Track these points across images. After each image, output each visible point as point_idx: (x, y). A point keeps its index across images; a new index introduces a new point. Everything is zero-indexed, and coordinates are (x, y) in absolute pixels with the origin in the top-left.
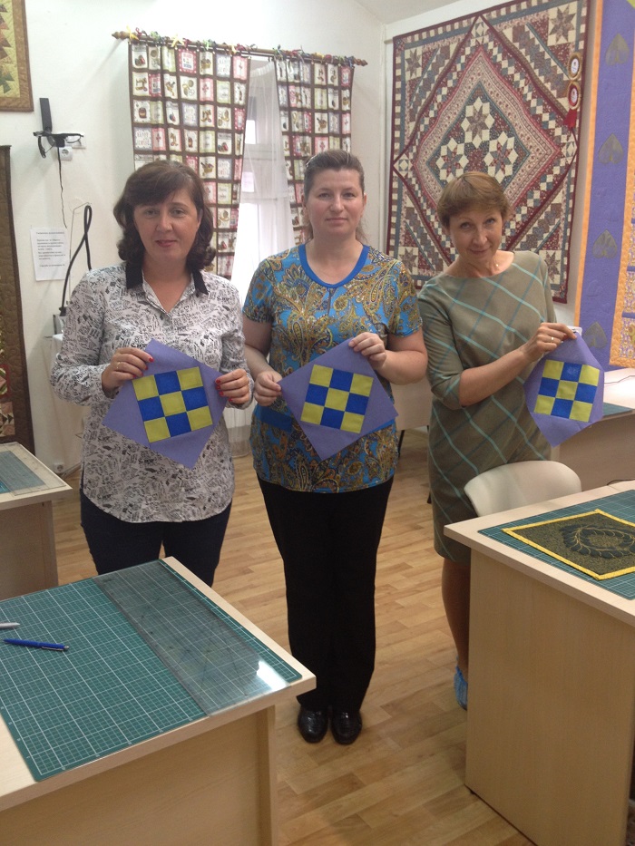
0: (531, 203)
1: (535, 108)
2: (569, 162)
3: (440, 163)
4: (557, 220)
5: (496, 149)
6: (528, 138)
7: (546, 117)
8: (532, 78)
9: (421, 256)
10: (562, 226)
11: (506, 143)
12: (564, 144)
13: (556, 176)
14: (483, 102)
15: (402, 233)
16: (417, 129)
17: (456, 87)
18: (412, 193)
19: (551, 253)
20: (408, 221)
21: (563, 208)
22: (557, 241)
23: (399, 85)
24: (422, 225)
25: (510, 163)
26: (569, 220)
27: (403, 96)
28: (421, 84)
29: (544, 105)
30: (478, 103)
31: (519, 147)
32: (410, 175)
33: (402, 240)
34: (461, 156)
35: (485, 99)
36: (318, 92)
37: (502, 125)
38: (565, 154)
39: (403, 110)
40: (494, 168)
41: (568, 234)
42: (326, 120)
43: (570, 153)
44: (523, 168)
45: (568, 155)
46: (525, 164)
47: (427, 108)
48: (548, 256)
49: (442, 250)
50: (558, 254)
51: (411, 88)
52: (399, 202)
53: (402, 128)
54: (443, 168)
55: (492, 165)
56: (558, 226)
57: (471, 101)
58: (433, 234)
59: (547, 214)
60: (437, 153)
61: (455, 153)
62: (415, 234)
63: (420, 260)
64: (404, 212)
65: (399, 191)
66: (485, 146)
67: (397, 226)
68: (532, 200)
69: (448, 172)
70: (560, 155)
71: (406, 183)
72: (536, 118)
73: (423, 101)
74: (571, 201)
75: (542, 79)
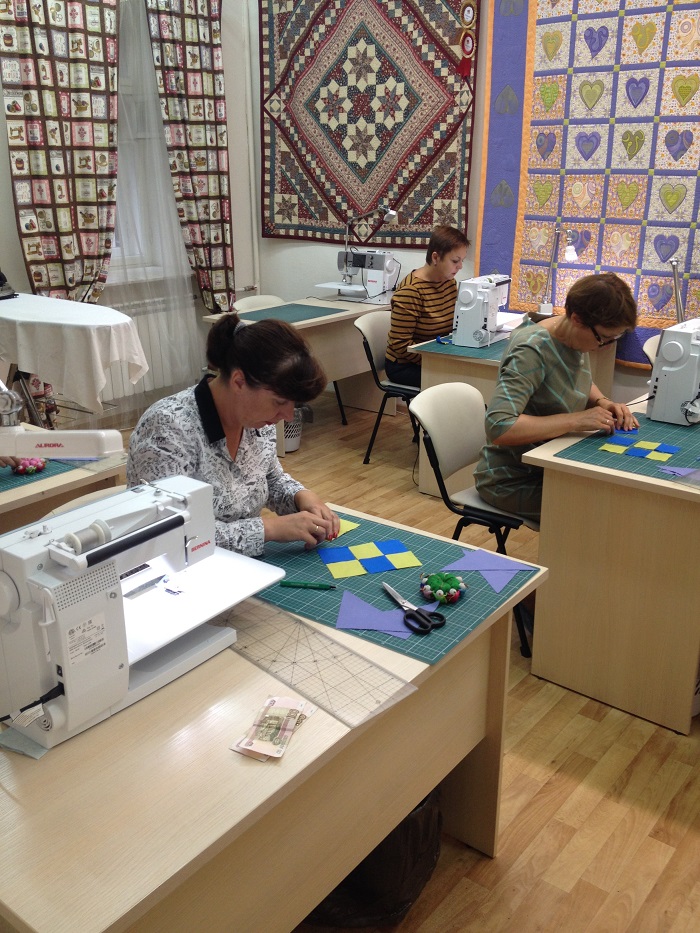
0: (424, 151)
1: (426, 54)
2: (464, 111)
3: (320, 105)
4: (452, 169)
5: (383, 94)
6: (420, 85)
7: (438, 64)
8: (421, 23)
9: (301, 205)
10: (458, 175)
11: (395, 89)
12: (457, 92)
13: (450, 124)
14: (367, 43)
15: (278, 179)
16: (289, 67)
17: (334, 25)
18: (287, 137)
19: (447, 202)
20: (284, 167)
21: (458, 157)
22: (453, 190)
23: (265, 18)
24: (301, 171)
25: (400, 109)
26: (466, 169)
27: (271, 31)
28: (293, 19)
29: (436, 51)
30: (362, 45)
31: (409, 92)
32: (283, 117)
33: (278, 187)
34: (344, 99)
35: (370, 41)
36: (188, 22)
37: (389, 69)
38: (458, 102)
39: (271, 45)
40: (382, 114)
41: (466, 183)
42: (197, 53)
43: (464, 102)
44: (415, 114)
45: (462, 104)
46: (417, 111)
47: (301, 46)
48: (444, 205)
49: (326, 198)
50: (455, 204)
51: (281, 22)
52: (272, 145)
53: (271, 65)
54: (323, 111)
55: (379, 110)
56: (454, 175)
57: (354, 42)
58: (315, 181)
59: (441, 163)
60: (316, 95)
61: (337, 96)
62: (293, 181)
63: (300, 208)
64: (278, 156)
65: (272, 134)
66: (371, 90)
67: (272, 171)
68: (425, 148)
69: (329, 115)
70: (454, 105)
71: (279, 126)
72: (428, 64)
73: (297, 38)
74: (467, 151)
75: (433, 24)
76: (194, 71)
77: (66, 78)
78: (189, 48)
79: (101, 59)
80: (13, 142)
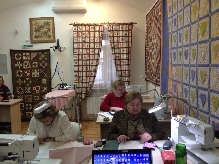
1: (158, 32)
18: (149, 56)
23: (147, 28)
24: (150, 64)
27: (147, 31)
30: (153, 32)
33: (147, 68)
36: (121, 32)
37: (156, 37)
42: (124, 38)
52: (147, 58)
53: (147, 39)
58: (150, 67)
61: (151, 45)
63: (150, 73)
64: (148, 61)
66: (154, 43)
67: (147, 64)
69: (151, 50)
71: (148, 53)
76: (123, 42)
77: (89, 46)
78: (121, 38)
79: (98, 42)
80: (75, 59)
